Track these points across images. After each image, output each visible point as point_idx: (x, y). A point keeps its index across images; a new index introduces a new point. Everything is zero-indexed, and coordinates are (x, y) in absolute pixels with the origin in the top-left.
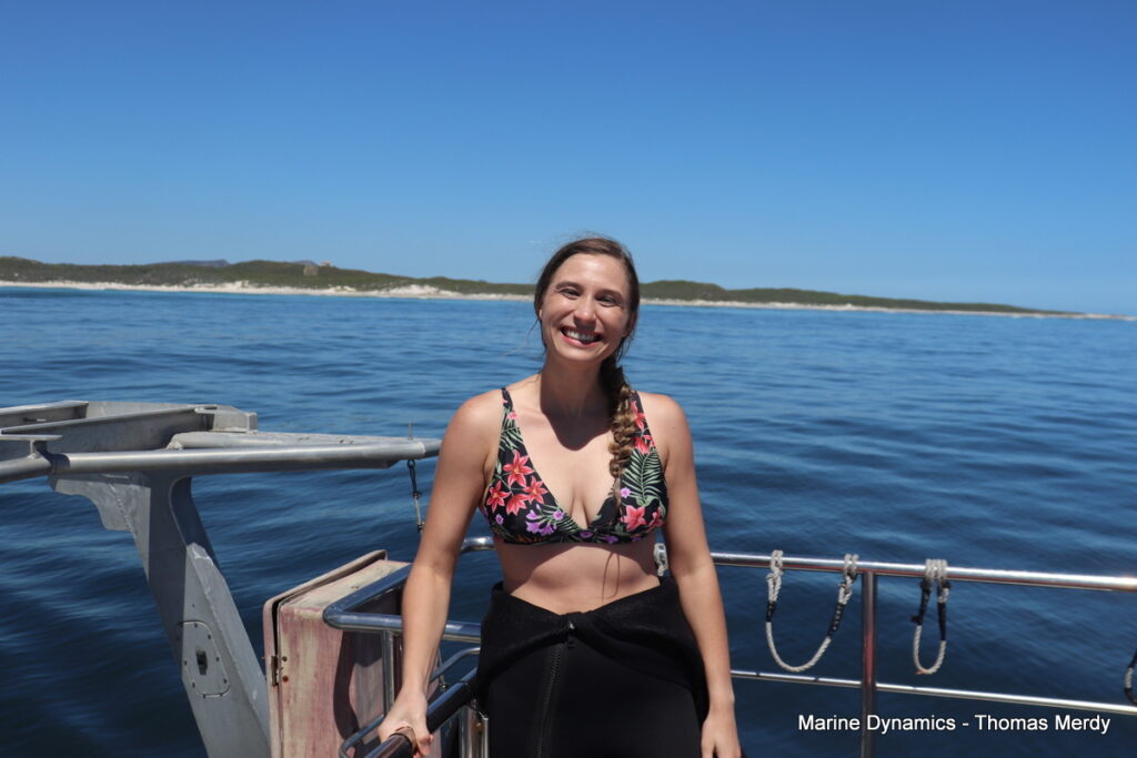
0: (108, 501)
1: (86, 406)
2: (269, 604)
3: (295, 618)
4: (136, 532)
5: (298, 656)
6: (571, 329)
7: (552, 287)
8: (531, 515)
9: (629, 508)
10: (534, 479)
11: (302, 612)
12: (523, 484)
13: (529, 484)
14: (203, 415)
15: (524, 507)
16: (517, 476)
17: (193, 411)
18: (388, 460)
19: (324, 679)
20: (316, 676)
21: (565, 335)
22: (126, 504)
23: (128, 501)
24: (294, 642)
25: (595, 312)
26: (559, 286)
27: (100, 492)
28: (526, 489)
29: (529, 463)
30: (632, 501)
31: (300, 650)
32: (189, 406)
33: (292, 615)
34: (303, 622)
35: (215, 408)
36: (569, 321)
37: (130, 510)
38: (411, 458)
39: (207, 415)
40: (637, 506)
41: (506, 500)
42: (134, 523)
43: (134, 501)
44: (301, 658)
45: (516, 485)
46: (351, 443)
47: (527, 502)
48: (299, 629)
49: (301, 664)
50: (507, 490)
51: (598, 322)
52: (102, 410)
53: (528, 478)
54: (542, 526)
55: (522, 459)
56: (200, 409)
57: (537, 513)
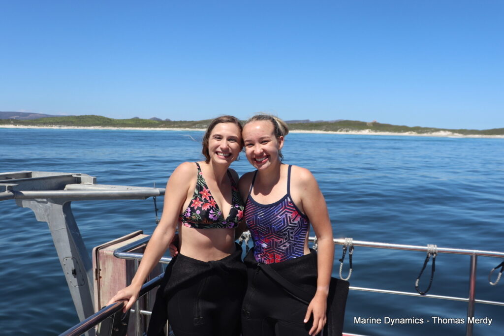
0: (38, 210)
1: (31, 173)
2: (94, 249)
3: (104, 255)
4: (49, 222)
5: (105, 269)
6: (220, 152)
7: (211, 136)
8: (211, 212)
9: (239, 211)
10: (212, 198)
11: (107, 252)
12: (208, 199)
13: (210, 200)
14: (76, 177)
15: (209, 208)
16: (205, 196)
17: (71, 176)
18: (146, 196)
19: (115, 278)
20: (112, 276)
21: (217, 154)
22: (45, 211)
23: (46, 210)
24: (104, 263)
25: (228, 145)
26: (214, 136)
27: (35, 206)
28: (209, 201)
29: (209, 192)
30: (239, 209)
31: (106, 266)
32: (71, 174)
33: (103, 253)
34: (107, 256)
35: (80, 175)
36: (219, 149)
37: (47, 214)
38: (155, 195)
39: (78, 178)
40: (241, 210)
41: (202, 205)
42: (48, 219)
43: (48, 210)
44: (107, 270)
45: (205, 199)
46: (131, 189)
47: (210, 206)
48: (106, 258)
49: (106, 272)
50: (202, 201)
51: (230, 149)
52: (37, 175)
53: (210, 197)
54: (214, 216)
55: (206, 190)
56: (74, 175)
57: (213, 211)
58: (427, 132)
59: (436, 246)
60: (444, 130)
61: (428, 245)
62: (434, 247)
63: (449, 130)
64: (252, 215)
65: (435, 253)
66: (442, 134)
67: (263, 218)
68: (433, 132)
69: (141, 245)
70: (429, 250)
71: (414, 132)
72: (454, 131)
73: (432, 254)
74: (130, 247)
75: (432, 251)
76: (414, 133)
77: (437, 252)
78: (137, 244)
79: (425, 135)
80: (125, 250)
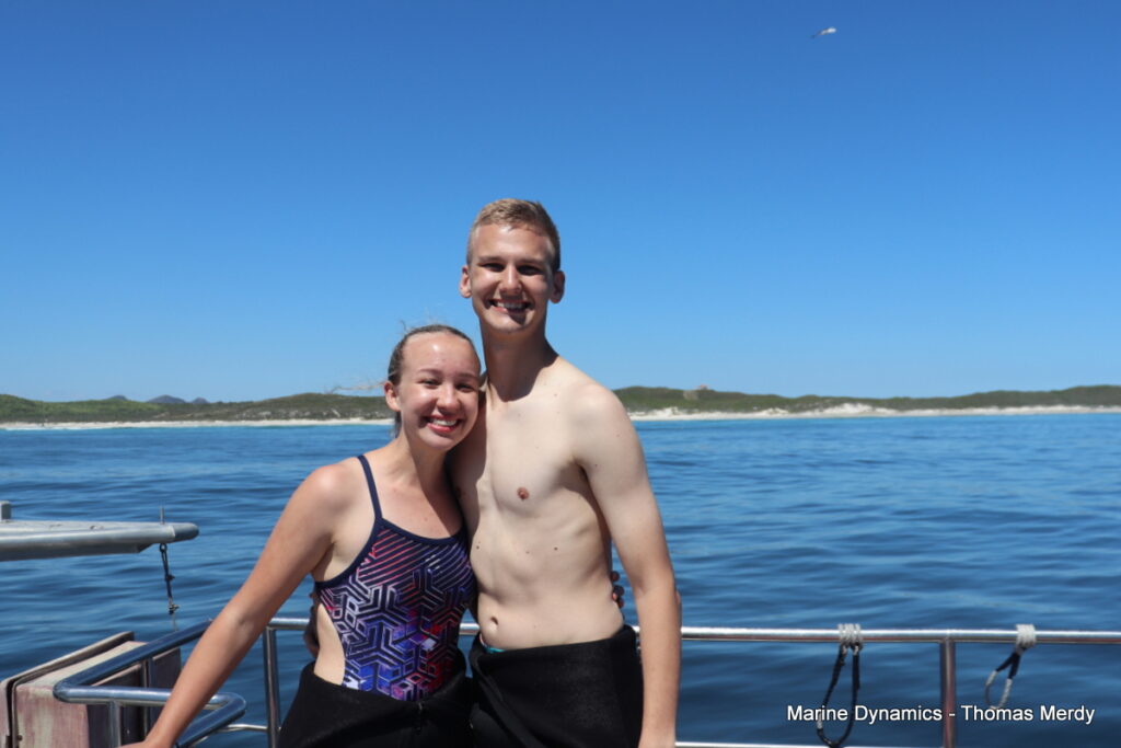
58: (812, 408)
59: (858, 626)
60: (853, 401)
61: (840, 626)
62: (855, 628)
63: (865, 401)
64: (413, 565)
65: (858, 644)
66: (849, 410)
67: (439, 570)
68: (826, 406)
69: (128, 666)
70: (842, 637)
71: (783, 408)
72: (875, 403)
73: (852, 645)
74: (99, 674)
75: (851, 638)
76: (782, 411)
77: (861, 640)
78: (120, 665)
79: (808, 414)
80: (86, 679)
